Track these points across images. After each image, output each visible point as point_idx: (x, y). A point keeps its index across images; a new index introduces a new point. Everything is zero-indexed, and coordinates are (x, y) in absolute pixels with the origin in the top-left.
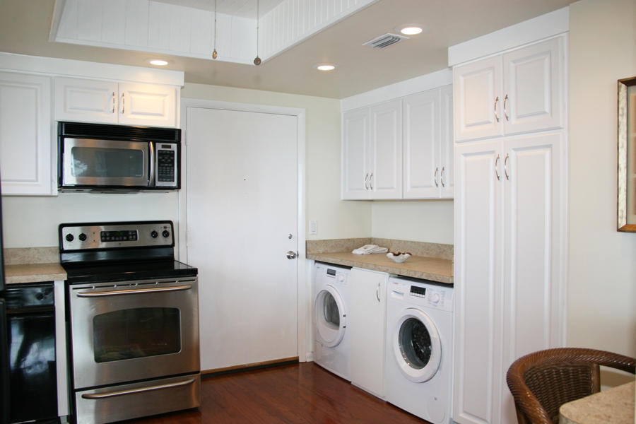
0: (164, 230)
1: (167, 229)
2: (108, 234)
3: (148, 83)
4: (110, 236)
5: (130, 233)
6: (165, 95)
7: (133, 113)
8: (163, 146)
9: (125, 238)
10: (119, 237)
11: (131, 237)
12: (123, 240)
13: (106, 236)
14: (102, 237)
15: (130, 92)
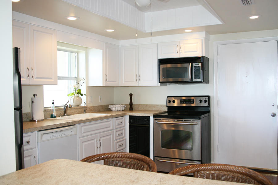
0: (205, 99)
1: (206, 99)
2: (183, 101)
3: (191, 39)
4: (184, 101)
5: (191, 101)
6: (197, 43)
7: (185, 52)
8: (196, 65)
9: (189, 102)
10: (187, 102)
11: (191, 102)
12: (188, 103)
13: (182, 101)
14: (181, 101)
15: (184, 44)
